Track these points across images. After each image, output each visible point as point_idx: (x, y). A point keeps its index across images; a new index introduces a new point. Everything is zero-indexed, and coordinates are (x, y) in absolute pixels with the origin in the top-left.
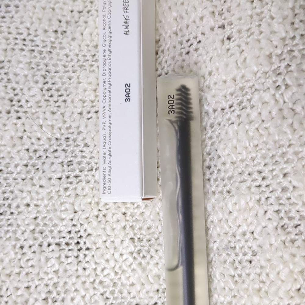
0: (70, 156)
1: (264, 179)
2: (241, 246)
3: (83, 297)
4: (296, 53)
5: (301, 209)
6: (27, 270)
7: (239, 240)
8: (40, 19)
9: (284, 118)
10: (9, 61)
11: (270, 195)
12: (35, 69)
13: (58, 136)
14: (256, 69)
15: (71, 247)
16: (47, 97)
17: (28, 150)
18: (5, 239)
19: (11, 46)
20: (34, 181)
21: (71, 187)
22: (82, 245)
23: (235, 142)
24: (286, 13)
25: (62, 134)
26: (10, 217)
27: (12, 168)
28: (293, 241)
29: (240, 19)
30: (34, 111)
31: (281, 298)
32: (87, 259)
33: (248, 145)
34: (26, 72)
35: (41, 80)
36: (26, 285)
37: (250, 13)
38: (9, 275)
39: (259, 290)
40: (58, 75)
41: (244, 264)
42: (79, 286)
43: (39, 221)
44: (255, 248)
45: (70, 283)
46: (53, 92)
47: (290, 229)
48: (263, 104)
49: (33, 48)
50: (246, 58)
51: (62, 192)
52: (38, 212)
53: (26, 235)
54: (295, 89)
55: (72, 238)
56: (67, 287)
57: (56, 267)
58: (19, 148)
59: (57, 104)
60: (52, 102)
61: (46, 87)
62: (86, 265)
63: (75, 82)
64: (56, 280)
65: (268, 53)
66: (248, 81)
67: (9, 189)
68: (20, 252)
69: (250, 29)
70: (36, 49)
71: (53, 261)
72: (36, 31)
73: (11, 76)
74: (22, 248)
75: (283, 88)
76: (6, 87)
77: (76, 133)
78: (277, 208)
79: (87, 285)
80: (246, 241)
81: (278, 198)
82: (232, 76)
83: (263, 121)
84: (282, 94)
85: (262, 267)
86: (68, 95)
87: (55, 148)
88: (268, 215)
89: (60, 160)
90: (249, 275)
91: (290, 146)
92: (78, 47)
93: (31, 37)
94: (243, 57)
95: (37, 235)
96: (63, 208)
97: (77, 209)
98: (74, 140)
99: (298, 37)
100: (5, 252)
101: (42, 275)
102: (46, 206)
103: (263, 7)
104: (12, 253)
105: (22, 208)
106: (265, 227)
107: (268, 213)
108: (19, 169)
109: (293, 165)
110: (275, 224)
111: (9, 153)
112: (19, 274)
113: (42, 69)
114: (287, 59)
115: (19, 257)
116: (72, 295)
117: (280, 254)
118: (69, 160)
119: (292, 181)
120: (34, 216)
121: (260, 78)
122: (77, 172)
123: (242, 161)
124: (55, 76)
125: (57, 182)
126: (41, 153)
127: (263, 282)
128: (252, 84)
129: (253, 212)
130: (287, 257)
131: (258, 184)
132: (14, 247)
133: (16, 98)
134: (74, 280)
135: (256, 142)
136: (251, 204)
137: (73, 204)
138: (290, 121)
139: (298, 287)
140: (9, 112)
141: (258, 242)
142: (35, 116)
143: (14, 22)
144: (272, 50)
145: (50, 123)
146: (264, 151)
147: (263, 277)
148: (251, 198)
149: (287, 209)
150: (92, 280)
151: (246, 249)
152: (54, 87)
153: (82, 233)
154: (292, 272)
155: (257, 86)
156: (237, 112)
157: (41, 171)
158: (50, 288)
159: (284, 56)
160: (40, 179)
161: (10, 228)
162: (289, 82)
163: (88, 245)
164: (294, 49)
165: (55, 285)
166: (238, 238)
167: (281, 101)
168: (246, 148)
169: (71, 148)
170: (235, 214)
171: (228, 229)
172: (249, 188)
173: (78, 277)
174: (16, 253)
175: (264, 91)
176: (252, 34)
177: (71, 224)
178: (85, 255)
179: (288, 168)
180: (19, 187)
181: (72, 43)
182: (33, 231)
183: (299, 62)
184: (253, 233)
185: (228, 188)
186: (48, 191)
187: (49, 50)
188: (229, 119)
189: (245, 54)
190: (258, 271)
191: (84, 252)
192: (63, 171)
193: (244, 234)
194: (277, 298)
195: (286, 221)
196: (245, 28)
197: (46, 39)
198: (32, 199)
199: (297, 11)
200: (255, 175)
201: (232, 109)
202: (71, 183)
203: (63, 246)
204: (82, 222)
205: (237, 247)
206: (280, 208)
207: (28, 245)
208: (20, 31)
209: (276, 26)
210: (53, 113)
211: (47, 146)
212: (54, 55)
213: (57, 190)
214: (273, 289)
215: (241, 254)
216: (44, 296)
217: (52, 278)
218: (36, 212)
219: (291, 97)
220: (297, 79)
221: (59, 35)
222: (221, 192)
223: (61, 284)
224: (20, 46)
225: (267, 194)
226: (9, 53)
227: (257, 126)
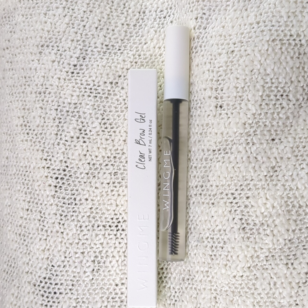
0: (116, 169)
1: (235, 198)
2: (217, 237)
3: (117, 261)
4: (261, 124)
5: (255, 219)
6: (83, 241)
7: (216, 234)
8: (101, 74)
9: (250, 162)
10: (81, 104)
11: (237, 209)
12: (97, 109)
13: (109, 155)
14: (235, 130)
15: (112, 228)
16: (103, 129)
17: (89, 164)
18: (70, 220)
19: (82, 93)
20: (92, 184)
21: (116, 189)
22: (119, 227)
23: (219, 172)
24: (257, 98)
25: (112, 154)
26: (74, 206)
27: (78, 175)
28: (248, 238)
29: (229, 97)
30: (94, 138)
31: (238, 271)
32: (122, 236)
33: (227, 176)
34: (91, 112)
35: (101, 117)
36: (82, 251)
37: (235, 95)
38: (71, 244)
39: (226, 265)
40: (111, 114)
41: (218, 248)
42: (115, 253)
43: (93, 210)
44: (226, 240)
45: (110, 251)
46: (107, 125)
47: (247, 231)
48: (238, 152)
49: (96, 95)
50: (230, 123)
51: (109, 192)
52: (93, 204)
53: (84, 219)
54: (258, 146)
55: (114, 223)
56: (108, 254)
57: (102, 241)
58: (84, 162)
59: (109, 134)
60: (106, 132)
61: (103, 122)
62: (121, 241)
63: (122, 119)
64: (101, 249)
65: (243, 122)
66: (230, 137)
67: (75, 188)
68: (80, 229)
69: (234, 104)
70: (98, 95)
71: (100, 236)
72: (99, 82)
73: (81, 113)
74: (81, 227)
75: (251, 144)
76: (77, 121)
77: (121, 154)
78: (240, 217)
79: (121, 253)
80: (221, 235)
81: (242, 211)
82: (221, 131)
83: (237, 163)
84: (250, 148)
85: (228, 252)
86: (117, 128)
87: (107, 163)
88: (235, 221)
89: (110, 172)
90: (220, 255)
91: (252, 180)
92: (125, 94)
93: (95, 87)
94: (228, 121)
95: (91, 219)
96: (109, 203)
97: (118, 203)
98: (120, 158)
99: (263, 114)
100: (70, 229)
101: (92, 245)
102: (98, 201)
103: (243, 92)
104: (75, 230)
105: (83, 201)
106: (233, 228)
107: (235, 220)
108: (82, 175)
109: (252, 192)
110: (239, 227)
111: (77, 164)
112: (78, 243)
113: (101, 109)
114: (255, 127)
115: (79, 232)
116: (110, 259)
117: (240, 245)
118: (115, 171)
119: (251, 201)
120: (90, 207)
121: (237, 136)
122: (120, 180)
123: (223, 186)
124: (109, 114)
125: (107, 186)
126: (98, 166)
127: (228, 260)
128: (232, 139)
129: (226, 218)
130: (244, 247)
131: (231, 201)
132: (76, 226)
133: (83, 129)
134: (113, 250)
135: (232, 175)
136: (225, 213)
137: (116, 201)
138: (253, 165)
139: (249, 265)
140: (78, 138)
141: (228, 237)
142: (95, 141)
143: (85, 76)
144: (246, 120)
145: (104, 146)
146: (236, 182)
147: (229, 258)
148: (226, 209)
149: (246, 218)
150: (124, 250)
151: (220, 240)
152: (109, 122)
153: (120, 220)
154: (246, 256)
155: (235, 141)
156: (222, 155)
157: (97, 178)
158: (97, 254)
159: (253, 125)
160: (96, 183)
161: (74, 214)
162: (255, 141)
163: (124, 227)
164: (260, 121)
165: (100, 252)
166: (216, 232)
167: (249, 152)
168: (226, 178)
169: (117, 163)
170: (215, 218)
171: (210, 227)
172: (225, 203)
173: (115, 248)
174: (77, 230)
175: (240, 145)
176: (236, 108)
177: (113, 213)
178: (121, 234)
179: (250, 194)
180: (82, 187)
181: (122, 91)
182: (89, 216)
183: (262, 129)
184: (225, 231)
185: (212, 201)
186: (101, 191)
187: (106, 96)
188: (217, 158)
189: (230, 120)
190: (226, 254)
191: (120, 231)
192: (111, 178)
193: (220, 231)
194: (236, 271)
195: (245, 225)
196: (231, 104)
197: (105, 89)
198: (90, 196)
199: (264, 98)
200: (230, 196)
201: (220, 152)
202: (115, 187)
203: (107, 227)
204: (121, 213)
205: (215, 238)
206: (243, 217)
207: (85, 225)
208: (89, 83)
209: (250, 106)
210: (107, 140)
211: (102, 162)
212: (109, 100)
213: (106, 191)
214: (234, 265)
215: (217, 243)
216: (92, 259)
217: (99, 248)
218: (92, 204)
219: (256, 150)
220: (260, 139)
221: (113, 85)
222: (208, 203)
223: (104, 252)
224: (88, 93)
225: (236, 208)
226: (81, 98)
227: (233, 165)
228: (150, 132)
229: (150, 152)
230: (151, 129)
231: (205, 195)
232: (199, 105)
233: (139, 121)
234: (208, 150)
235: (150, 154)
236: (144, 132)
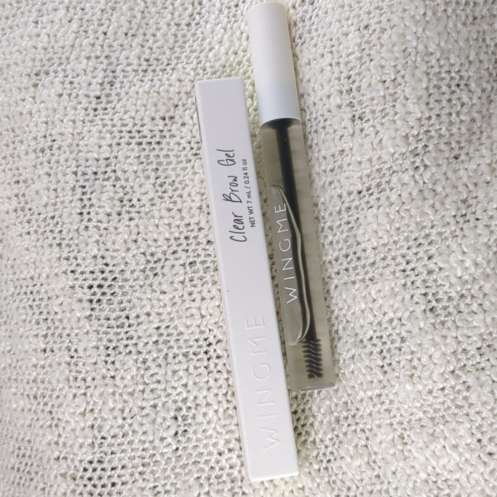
0: (192, 256)
1: (408, 263)
2: (388, 334)
3: (216, 411)
4: (433, 133)
5: (448, 291)
6: (152, 386)
7: (386, 328)
8: (145, 106)
9: (425, 199)
10: (116, 157)
11: (416, 278)
12: (145, 164)
13: (177, 235)
14: (392, 151)
15: (199, 357)
16: (160, 194)
17: (144, 254)
18: (124, 354)
19: (116, 141)
20: (154, 287)
21: (196, 290)
22: (211, 353)
23: (375, 227)
24: (420, 93)
25: (181, 233)
26: (128, 329)
27: (127, 275)
28: (443, 323)
29: (373, 99)
30: (147, 210)
31: (435, 382)
32: (219, 368)
33: (389, 228)
34: (135, 168)
35: (153, 175)
36: (152, 403)
37: (382, 94)
38: (131, 394)
39: (412, 376)
40: (171, 167)
41: (394, 352)
42: (211, 398)
43: (161, 331)
44: (404, 334)
45: (201, 396)
46: (166, 186)
47: (439, 312)
48: (402, 185)
49: (141, 140)
50: (381, 140)
51: (186, 296)
52: (161, 321)
53: (149, 347)
54: (434, 170)
55: (200, 347)
56: (198, 402)
57: (184, 381)
58: (135, 252)
59: (173, 200)
60: (166, 198)
61: (159, 181)
62: (218, 376)
63: (190, 174)
64: (185, 395)
65: (404, 134)
66: (385, 162)
67: (125, 299)
68: (143, 366)
69: (383, 109)
70: (144, 141)
71: (181, 373)
72: (142, 119)
73: (119, 173)
74: (144, 362)
75: (422, 168)
76: (114, 186)
77: (196, 230)
78: (423, 291)
79: (220, 398)
80: (394, 329)
81: (424, 281)
82: (367, 157)
83: (404, 203)
84: (421, 175)
85: (412, 353)
86: (183, 189)
87: (175, 249)
88: (415, 299)
89: (182, 262)
90: (399, 362)
91: (432, 227)
93: (137, 128)
94: (378, 138)
95: (160, 346)
96: (188, 314)
97: (203, 313)
98: (195, 238)
99: (434, 117)
100: (125, 368)
101: (169, 391)
102: (169, 313)
103: (396, 87)
104: (134, 369)
105: (143, 318)
106: (413, 311)
107: (415, 298)
108: (135, 275)
109: (437, 247)
110: (423, 308)
111: (123, 258)
112: (143, 391)
113: (152, 162)
114: (424, 139)
115: (142, 372)
116: (204, 410)
117: (430, 337)
118: (192, 260)
119: (438, 263)
120: (156, 325)
121: (397, 159)
122: (201, 273)
123: (384, 245)
124: (167, 169)
125: (180, 286)
126: (160, 255)
127: (415, 368)
128: (389, 166)
129: (400, 298)
130: (438, 339)
131: (402, 268)
132: (136, 361)
133: (127, 197)
134: (205, 393)
135: (397, 225)
136: (397, 290)
137: (199, 308)
138: (432, 202)
139: (452, 368)
140: (119, 214)
141: (407, 328)
142: (149, 215)
143: (117, 112)
144: (408, 131)
145: (167, 222)
146: (406, 234)
147: (415, 362)
148: (396, 284)
149: (434, 291)
150: (224, 391)
151: (394, 337)
152: (168, 181)
153: (211, 340)
154: (444, 354)
155: (395, 168)
156: (376, 195)
157: (161, 276)
158: (180, 404)
159: (421, 137)
160: (160, 284)
161: (129, 342)
162: (428, 163)
163: (219, 352)
164: (430, 129)
165: (185, 400)
166: (384, 326)
167: (421, 182)
168: (388, 231)
169: (193, 247)
170: (381, 301)
171: (372, 319)
172: (394, 273)
173: (209, 389)
174: (138, 368)
175: (403, 172)
176: (387, 115)
177: (198, 330)
178: (216, 365)
179: (433, 250)
180: (137, 294)
181: (183, 129)
182: (156, 342)
183: (436, 142)
184: (400, 320)
185: (370, 275)
186: (171, 296)
187: (158, 140)
188: (367, 203)
189: (381, 135)
190: (409, 357)
191: (214, 360)
192: (186, 273)
193: (391, 321)
194: (431, 382)
195: (434, 303)
196: (379, 108)
197: (153, 129)
198: (152, 307)
199: (431, 91)
200: (399, 259)
202: (195, 286)
203: (191, 356)
204: (211, 328)
205: (385, 336)
206: (427, 290)
207: (151, 358)
208: (125, 122)
209: (411, 107)
210: (169, 210)
211: (165, 248)
212: (163, 145)
213: (180, 294)
214: (427, 373)
215: (389, 343)
216: (172, 414)
217: (181, 392)
218: (158, 321)
219: (431, 177)
220: (435, 159)
221: (167, 121)
222: (363, 280)
223: (191, 398)
224: (126, 139)
225: (413, 278)
226: (115, 148)
227: (397, 208)
228: (247, 179)
229: (251, 212)
230: (246, 174)
231: (355, 268)
232: (321, 125)
233: (225, 163)
234: (350, 194)
235: (251, 216)
236: (235, 180)
